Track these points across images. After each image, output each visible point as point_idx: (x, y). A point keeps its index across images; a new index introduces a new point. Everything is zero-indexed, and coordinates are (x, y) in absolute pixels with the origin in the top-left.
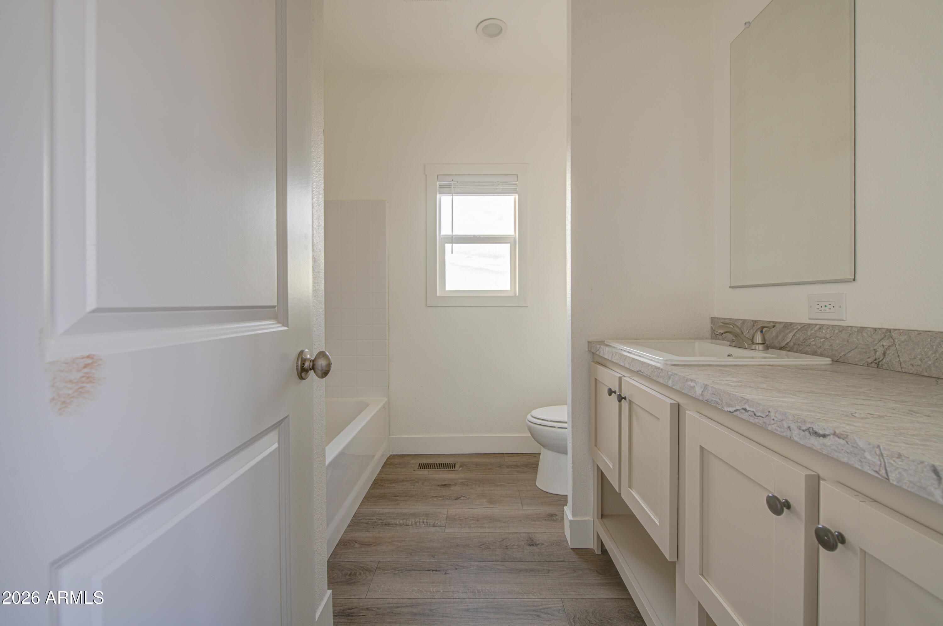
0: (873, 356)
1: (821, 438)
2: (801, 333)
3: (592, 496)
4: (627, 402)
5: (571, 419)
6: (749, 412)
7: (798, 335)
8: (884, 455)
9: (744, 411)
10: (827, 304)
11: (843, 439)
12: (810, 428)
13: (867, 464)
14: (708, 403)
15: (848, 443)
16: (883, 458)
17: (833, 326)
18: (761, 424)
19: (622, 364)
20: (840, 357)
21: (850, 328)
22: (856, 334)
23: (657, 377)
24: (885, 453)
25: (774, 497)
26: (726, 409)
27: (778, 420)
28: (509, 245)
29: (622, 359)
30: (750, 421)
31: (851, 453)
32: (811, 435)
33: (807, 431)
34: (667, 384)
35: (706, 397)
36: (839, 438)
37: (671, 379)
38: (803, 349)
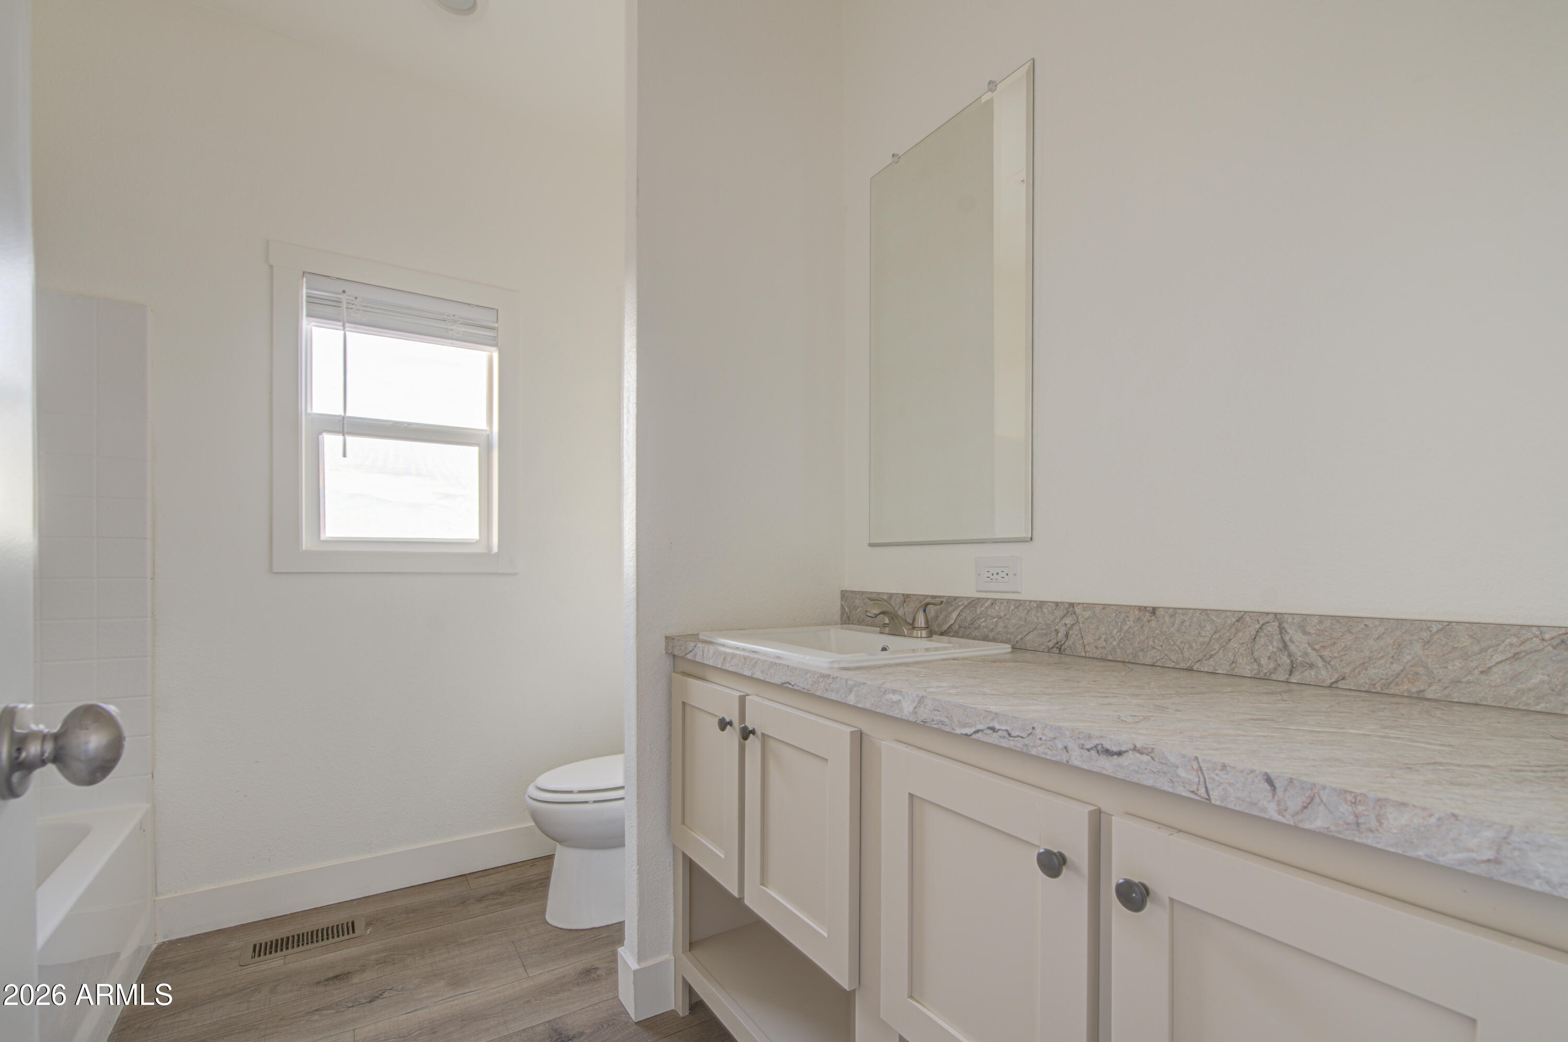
0: (1055, 638)
1: (1115, 757)
2: (969, 611)
3: (672, 914)
4: (757, 737)
5: (634, 781)
6: (1000, 732)
7: (964, 614)
8: (1204, 769)
9: (990, 732)
10: (999, 570)
11: (1147, 755)
12: (1098, 744)
13: (1180, 783)
14: (926, 724)
15: (1154, 760)
16: (1203, 774)
17: (1008, 601)
18: (1019, 748)
19: (747, 673)
20: (1017, 641)
21: (1028, 603)
22: (1035, 610)
23: (824, 691)
24: (1204, 766)
25: (1048, 853)
26: (958, 731)
27: (1048, 739)
28: (475, 450)
29: (746, 665)
30: (1002, 745)
31: (1158, 772)
32: (1099, 754)
33: (1094, 750)
34: (844, 701)
35: (922, 716)
36: (1141, 753)
37: (853, 693)
38: (970, 633)
